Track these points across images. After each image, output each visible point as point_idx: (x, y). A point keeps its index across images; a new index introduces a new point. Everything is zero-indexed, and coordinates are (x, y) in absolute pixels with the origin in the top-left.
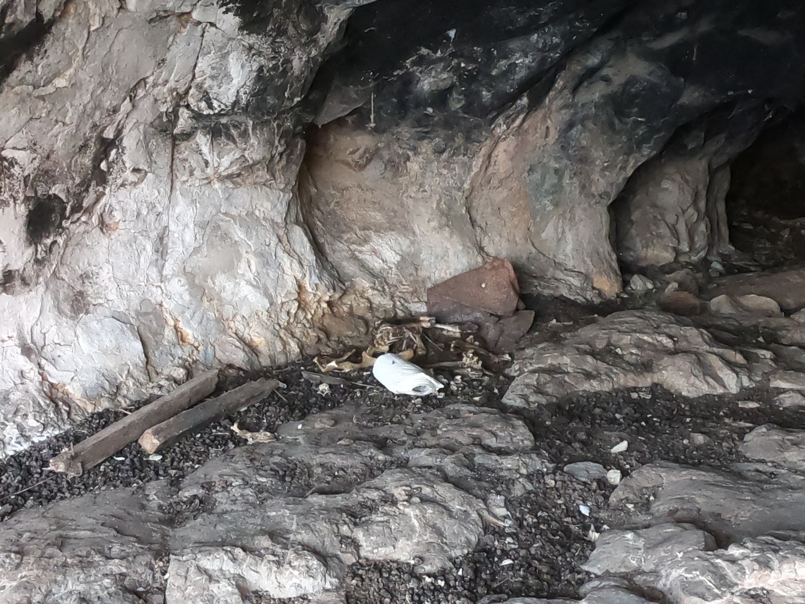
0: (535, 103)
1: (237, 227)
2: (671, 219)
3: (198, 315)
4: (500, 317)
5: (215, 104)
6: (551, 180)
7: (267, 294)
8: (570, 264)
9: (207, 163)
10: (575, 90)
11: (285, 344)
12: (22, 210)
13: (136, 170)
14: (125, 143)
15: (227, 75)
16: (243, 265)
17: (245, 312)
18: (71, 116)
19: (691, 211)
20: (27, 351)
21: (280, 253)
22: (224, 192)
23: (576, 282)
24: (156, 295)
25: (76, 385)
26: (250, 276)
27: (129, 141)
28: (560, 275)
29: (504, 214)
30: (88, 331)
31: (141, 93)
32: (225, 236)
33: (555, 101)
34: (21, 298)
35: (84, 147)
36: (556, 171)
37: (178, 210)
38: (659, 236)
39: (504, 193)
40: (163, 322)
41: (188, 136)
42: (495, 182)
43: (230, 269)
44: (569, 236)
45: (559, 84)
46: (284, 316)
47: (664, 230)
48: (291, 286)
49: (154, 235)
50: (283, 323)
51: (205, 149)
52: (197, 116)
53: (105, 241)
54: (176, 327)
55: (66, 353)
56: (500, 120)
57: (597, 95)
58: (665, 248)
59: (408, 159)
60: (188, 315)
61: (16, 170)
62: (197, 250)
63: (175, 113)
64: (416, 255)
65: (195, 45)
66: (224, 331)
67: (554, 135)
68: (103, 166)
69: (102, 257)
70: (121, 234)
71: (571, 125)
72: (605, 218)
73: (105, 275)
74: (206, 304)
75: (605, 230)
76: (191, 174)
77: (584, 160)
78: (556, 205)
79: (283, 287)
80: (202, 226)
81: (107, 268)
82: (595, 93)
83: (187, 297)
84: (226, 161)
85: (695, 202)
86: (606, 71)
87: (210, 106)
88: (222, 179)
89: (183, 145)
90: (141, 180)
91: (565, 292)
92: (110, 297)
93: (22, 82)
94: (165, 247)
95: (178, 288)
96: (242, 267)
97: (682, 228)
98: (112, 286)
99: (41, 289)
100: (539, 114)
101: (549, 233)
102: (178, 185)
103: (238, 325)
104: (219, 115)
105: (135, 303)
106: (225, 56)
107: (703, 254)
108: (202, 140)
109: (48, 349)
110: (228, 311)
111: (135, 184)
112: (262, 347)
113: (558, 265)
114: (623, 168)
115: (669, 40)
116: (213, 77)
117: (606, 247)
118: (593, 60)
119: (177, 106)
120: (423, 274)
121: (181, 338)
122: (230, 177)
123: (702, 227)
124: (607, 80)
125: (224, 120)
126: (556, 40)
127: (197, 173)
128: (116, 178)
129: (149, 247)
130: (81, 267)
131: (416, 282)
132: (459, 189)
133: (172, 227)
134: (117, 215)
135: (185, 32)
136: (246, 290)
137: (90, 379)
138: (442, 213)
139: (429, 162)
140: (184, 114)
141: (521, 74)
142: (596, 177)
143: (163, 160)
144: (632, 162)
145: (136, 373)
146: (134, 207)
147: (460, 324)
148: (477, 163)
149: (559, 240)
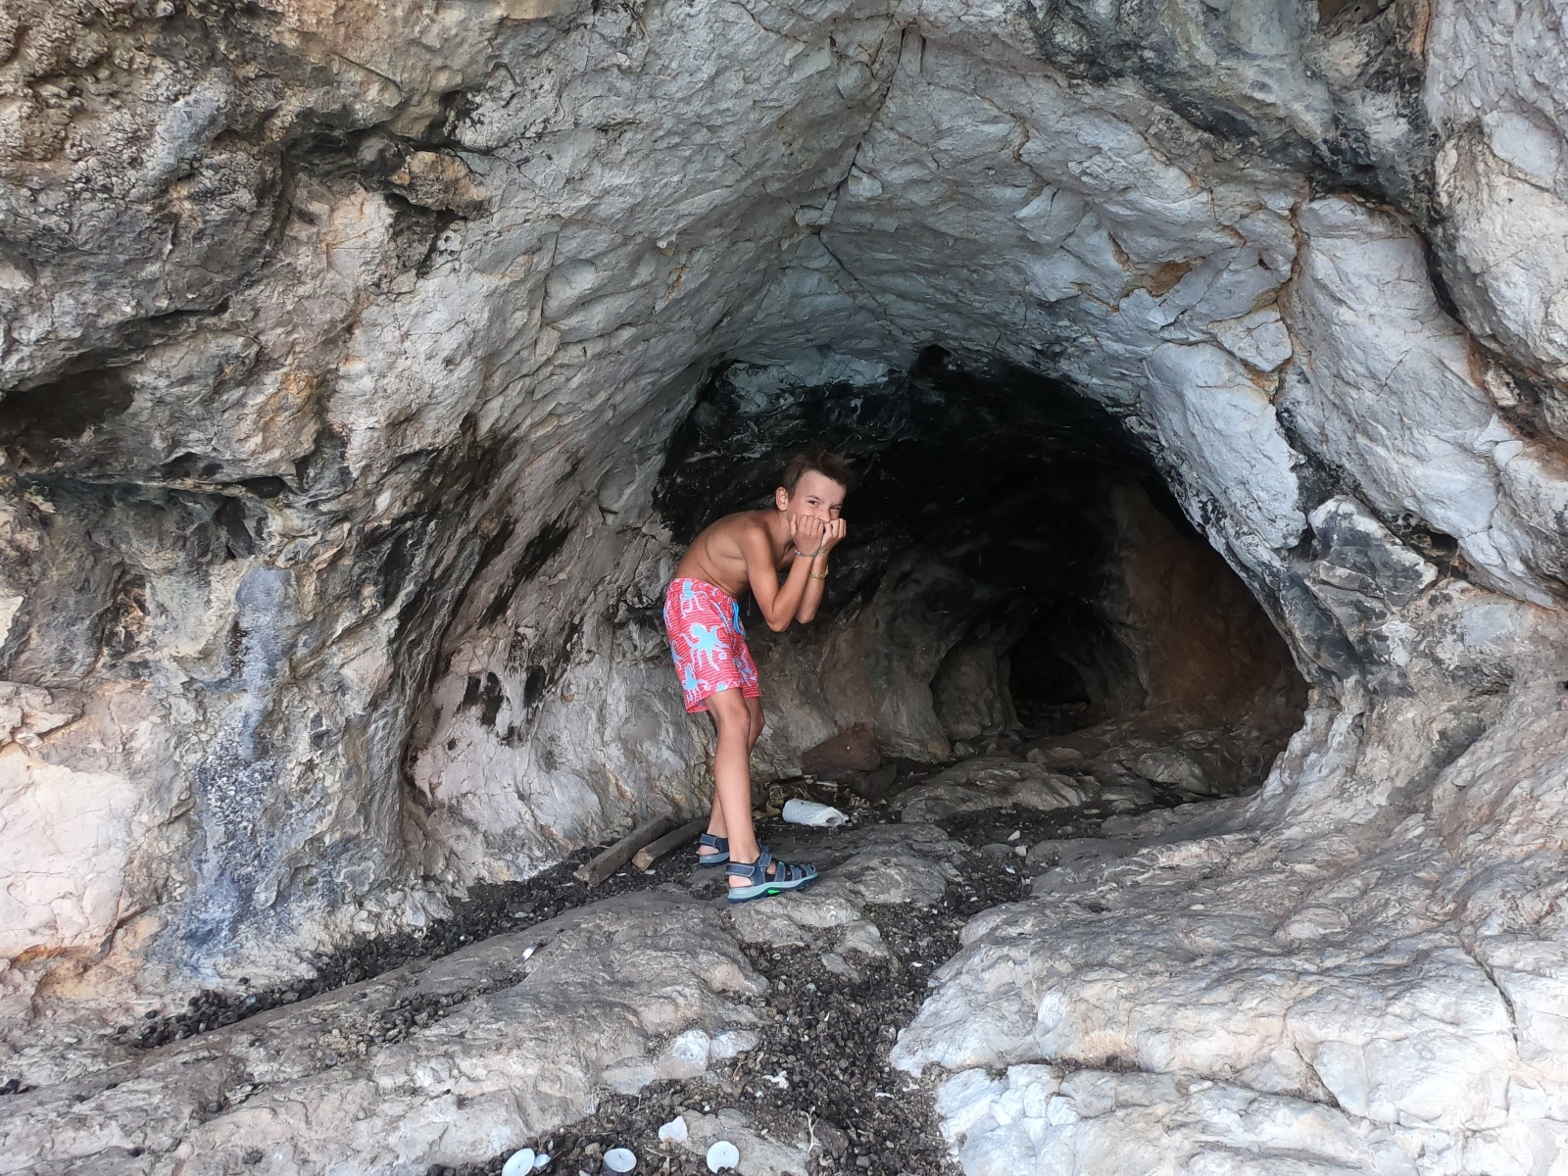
0: (867, 601)
1: (657, 701)
2: (972, 698)
3: (632, 775)
4: (868, 773)
5: (645, 599)
6: (884, 663)
7: (682, 757)
8: (907, 733)
9: (635, 647)
10: (894, 591)
11: (700, 801)
12: (524, 676)
13: (589, 651)
14: (585, 628)
15: (658, 577)
16: (663, 733)
17: (667, 773)
18: (561, 604)
19: (988, 691)
20: (521, 797)
21: (690, 724)
22: (647, 670)
23: (916, 747)
24: (600, 757)
25: (558, 827)
26: (669, 741)
27: (587, 628)
28: (902, 742)
29: (849, 693)
30: (559, 783)
31: (600, 588)
32: (648, 709)
33: (879, 598)
34: (517, 752)
35: (563, 629)
36: (887, 656)
37: (614, 685)
38: (967, 714)
39: (846, 676)
40: (607, 780)
41: (623, 625)
42: (840, 666)
43: (653, 736)
44: (903, 709)
45: (883, 585)
46: (696, 777)
47: (968, 708)
48: (700, 750)
49: (597, 706)
50: (696, 782)
51: (635, 636)
52: (631, 609)
53: (564, 710)
54: (617, 785)
55: (546, 801)
56: (841, 615)
57: (911, 594)
58: (972, 723)
59: (770, 649)
60: (625, 774)
61: (525, 644)
62: (627, 720)
63: (617, 606)
64: (785, 729)
65: (640, 553)
66: (652, 789)
67: (882, 626)
68: (568, 646)
69: (562, 723)
70: (575, 705)
71: (894, 618)
72: (929, 693)
73: (565, 738)
74: (637, 765)
75: (930, 704)
76: (624, 656)
77: (907, 645)
78: (889, 682)
79: (695, 751)
80: (630, 699)
81: (566, 733)
82: (911, 592)
83: (623, 759)
84: (650, 645)
85: (989, 683)
86: (917, 575)
87: (641, 602)
88: (647, 660)
89: (619, 633)
90: (591, 660)
91: (909, 755)
92: (570, 757)
93: (544, 574)
94: (604, 716)
95: (615, 750)
96: (663, 736)
97: (983, 708)
98: (570, 748)
99: (529, 744)
100: (870, 609)
101: (886, 707)
102: (614, 665)
103: (662, 784)
104: (646, 608)
105: (587, 762)
106: (658, 561)
107: (1001, 728)
108: (633, 628)
109: (533, 797)
110: (654, 772)
111: (587, 662)
112: (683, 803)
113: (899, 734)
114: (938, 652)
115: (960, 551)
116: (647, 578)
117: (932, 718)
118: (907, 567)
119: (619, 601)
120: (793, 744)
121: (622, 794)
122: (651, 659)
123: (998, 705)
124: (917, 582)
125: (649, 613)
126: (885, 549)
127: (628, 655)
128: (576, 657)
129: (594, 717)
130: (549, 731)
131: (788, 751)
132: (813, 672)
133: (609, 701)
134: (573, 688)
135: (635, 542)
136: (666, 754)
137: (567, 823)
138: (802, 693)
139: (786, 650)
140: (623, 607)
141: (858, 577)
142: (917, 658)
143: (606, 645)
144: (943, 647)
145: (597, 820)
146: (585, 681)
147: (838, 781)
148: (826, 650)
149: (895, 713)
